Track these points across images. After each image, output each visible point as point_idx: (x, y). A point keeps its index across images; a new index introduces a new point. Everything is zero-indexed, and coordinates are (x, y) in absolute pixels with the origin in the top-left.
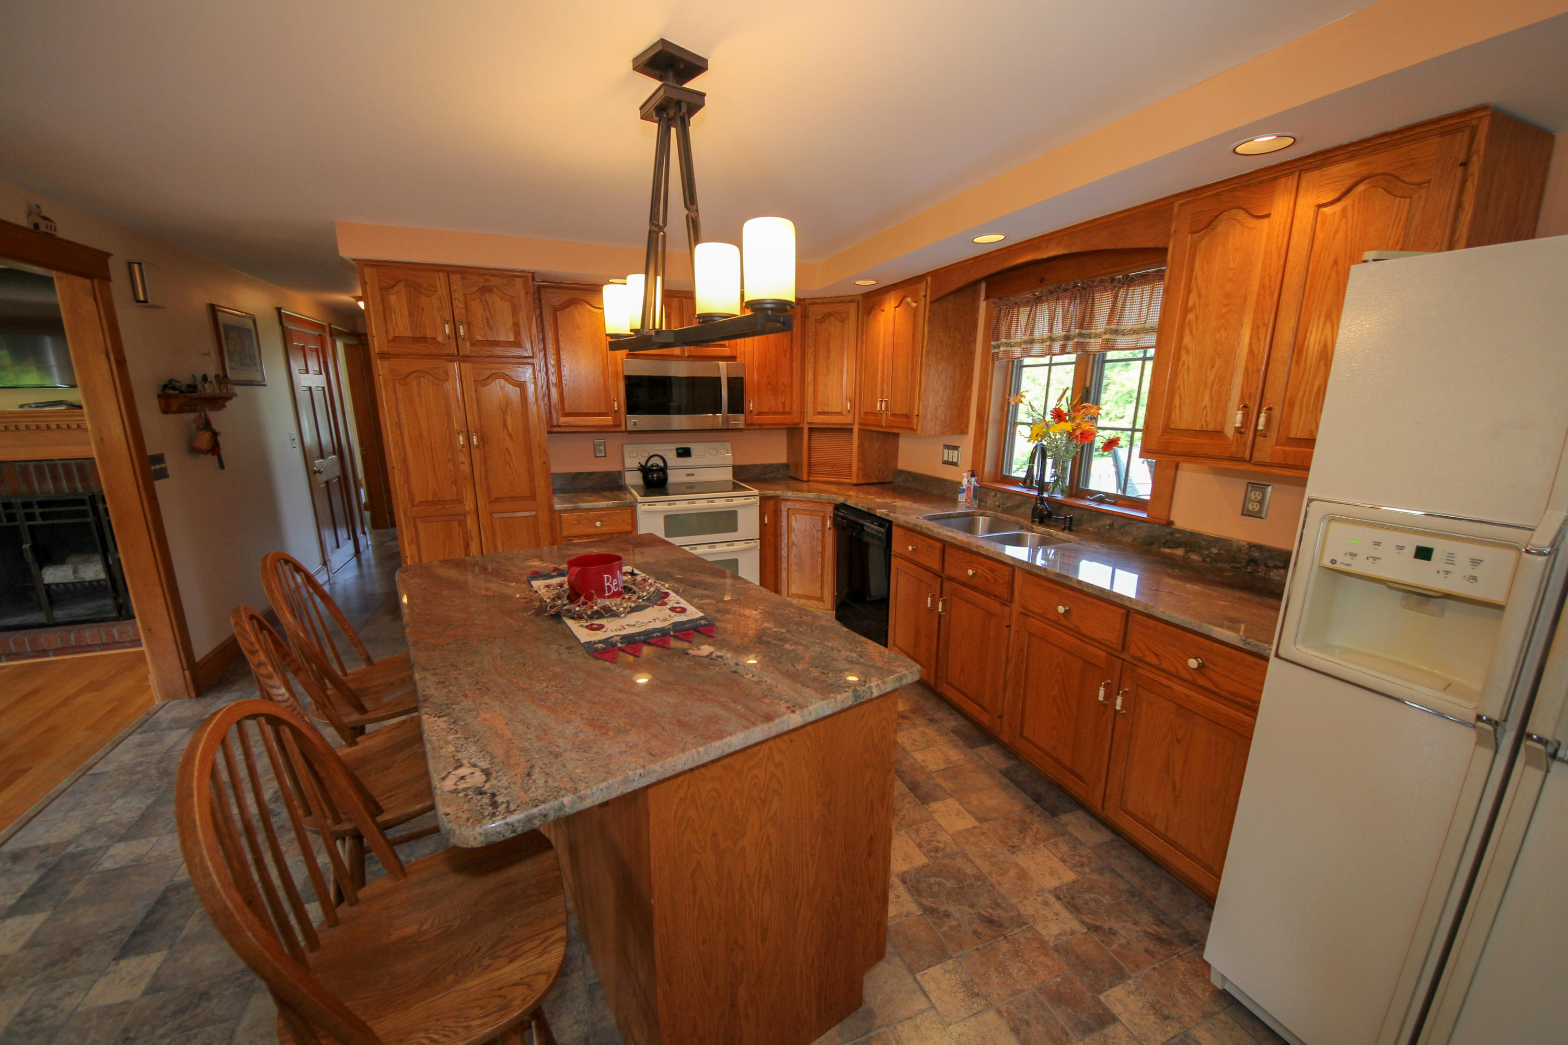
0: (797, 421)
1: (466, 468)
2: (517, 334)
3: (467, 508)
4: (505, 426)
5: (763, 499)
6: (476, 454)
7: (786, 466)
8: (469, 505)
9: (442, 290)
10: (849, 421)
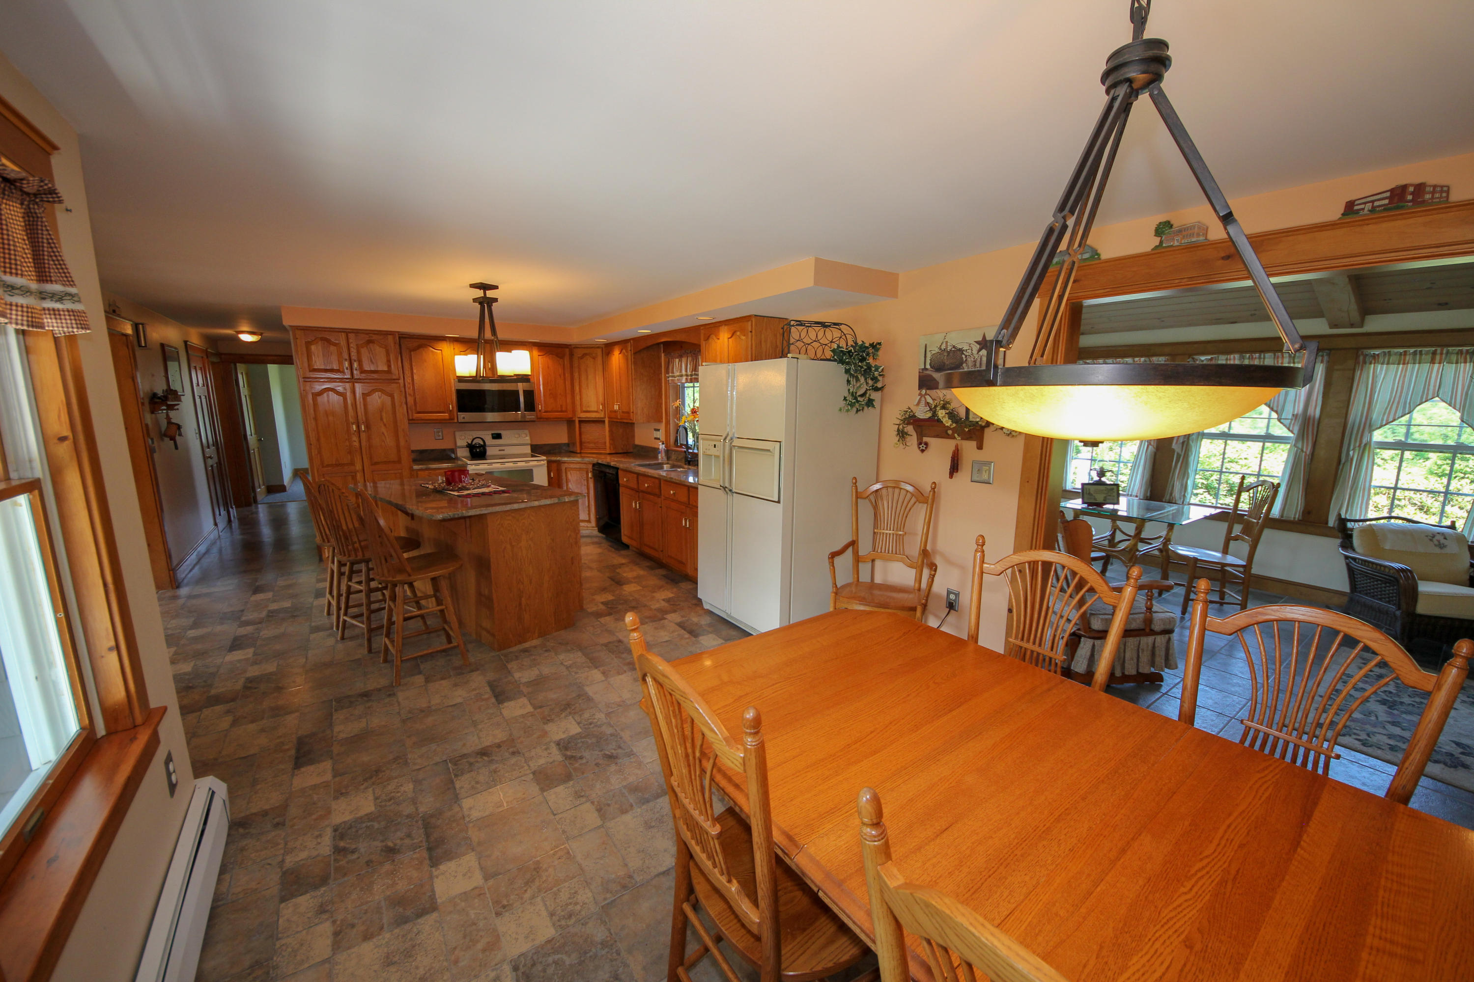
0: (570, 416)
1: (356, 444)
2: (389, 366)
3: (357, 468)
4: (382, 419)
5: (549, 463)
6: (363, 436)
8: (358, 466)
9: (343, 343)
10: (602, 416)
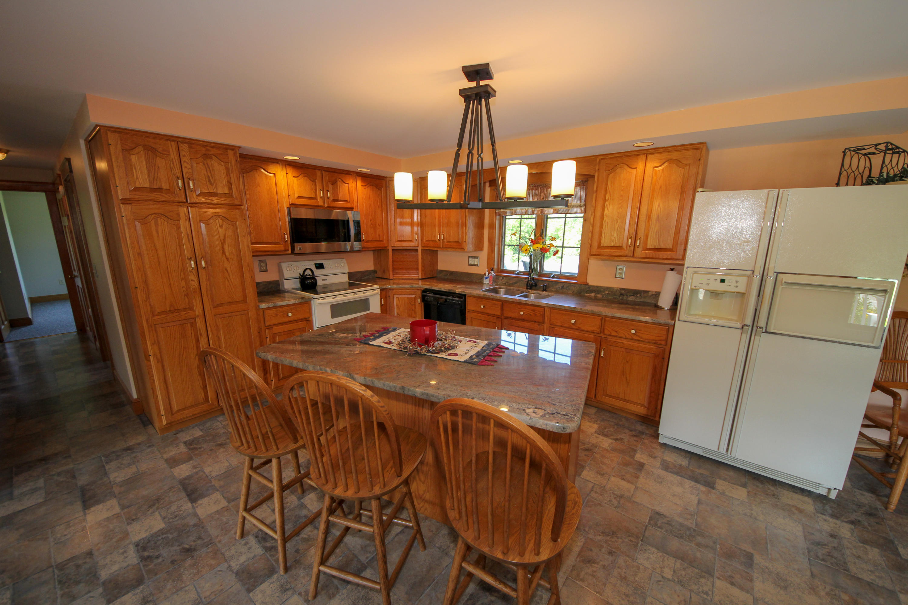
0: (386, 245)
1: (195, 284)
4: (224, 252)
5: (382, 290)
7: (375, 272)
8: (198, 311)
9: (173, 155)
10: (416, 245)
